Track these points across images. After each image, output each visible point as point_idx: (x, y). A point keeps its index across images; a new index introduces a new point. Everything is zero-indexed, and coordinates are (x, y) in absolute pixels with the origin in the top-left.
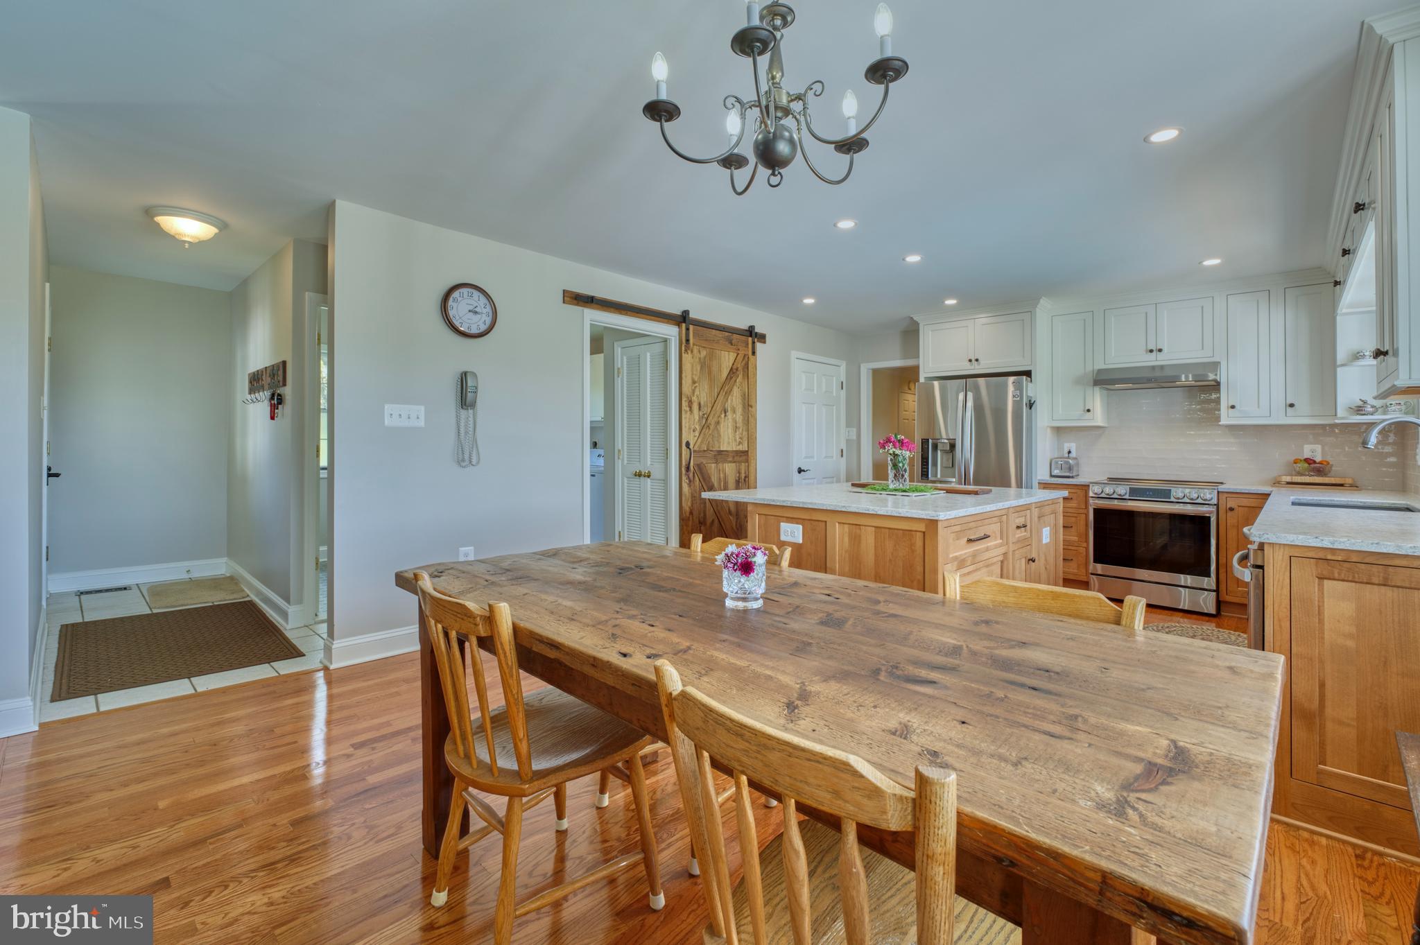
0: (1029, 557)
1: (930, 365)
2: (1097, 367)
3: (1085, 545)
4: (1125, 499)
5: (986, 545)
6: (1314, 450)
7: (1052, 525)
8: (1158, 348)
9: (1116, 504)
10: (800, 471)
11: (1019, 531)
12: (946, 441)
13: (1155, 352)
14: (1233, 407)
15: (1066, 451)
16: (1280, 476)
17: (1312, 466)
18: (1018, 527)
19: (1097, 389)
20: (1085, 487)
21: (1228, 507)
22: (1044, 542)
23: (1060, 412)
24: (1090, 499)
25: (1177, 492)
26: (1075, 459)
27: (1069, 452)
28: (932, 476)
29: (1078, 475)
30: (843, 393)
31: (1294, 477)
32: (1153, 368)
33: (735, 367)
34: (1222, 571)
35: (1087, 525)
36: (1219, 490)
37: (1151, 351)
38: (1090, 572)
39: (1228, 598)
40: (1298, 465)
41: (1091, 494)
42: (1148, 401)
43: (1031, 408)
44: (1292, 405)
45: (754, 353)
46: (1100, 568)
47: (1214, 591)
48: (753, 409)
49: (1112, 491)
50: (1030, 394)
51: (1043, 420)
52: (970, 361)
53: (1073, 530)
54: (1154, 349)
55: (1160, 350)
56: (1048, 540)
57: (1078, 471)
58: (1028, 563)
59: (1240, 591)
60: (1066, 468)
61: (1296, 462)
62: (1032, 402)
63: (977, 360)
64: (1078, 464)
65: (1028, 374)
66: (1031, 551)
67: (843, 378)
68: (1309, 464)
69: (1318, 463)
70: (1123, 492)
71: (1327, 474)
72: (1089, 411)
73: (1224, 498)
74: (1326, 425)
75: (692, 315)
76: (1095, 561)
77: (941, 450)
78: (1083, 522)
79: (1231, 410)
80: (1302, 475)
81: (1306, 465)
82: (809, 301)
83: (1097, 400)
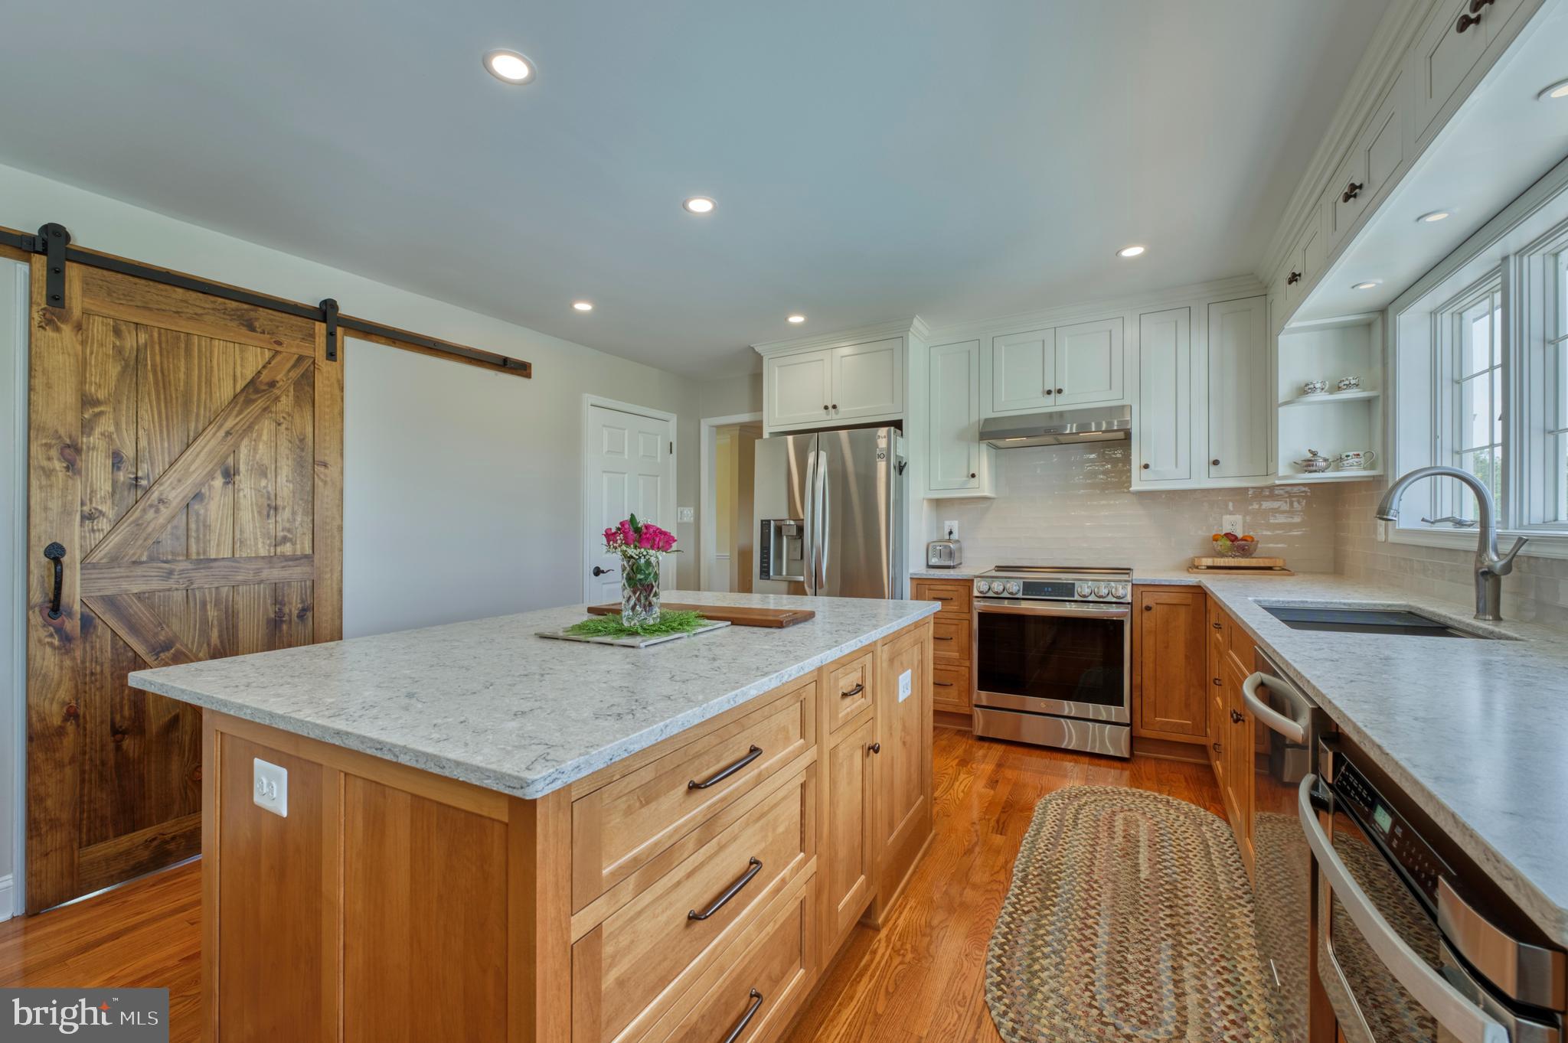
0: (869, 743)
1: (777, 416)
2: (983, 416)
3: (967, 664)
4: (1017, 599)
5: (756, 771)
6: (1234, 523)
7: (916, 664)
8: (1058, 388)
9: (1007, 606)
10: (598, 572)
11: (848, 700)
12: (792, 523)
13: (1053, 393)
14: (1146, 466)
15: (947, 531)
16: (1199, 557)
17: (1236, 543)
18: (845, 695)
19: (984, 446)
20: (968, 583)
21: (1144, 606)
22: (902, 697)
23: (939, 479)
24: (975, 599)
25: (1084, 588)
26: (957, 541)
27: (951, 533)
28: (774, 574)
29: (961, 564)
30: (673, 458)
31: (1216, 559)
32: (1051, 415)
33: (265, 377)
34: (1136, 694)
35: (970, 635)
36: (1134, 582)
37: (1049, 392)
38: (974, 703)
39: (1145, 733)
40: (1219, 543)
41: (976, 593)
42: (1043, 463)
43: (901, 474)
44: (1216, 463)
45: (331, 355)
46: (984, 697)
47: (1127, 725)
48: (332, 472)
49: (1001, 588)
50: (900, 453)
51: (918, 489)
52: (826, 408)
53: (953, 643)
54: (1053, 390)
55: (1060, 391)
56: (908, 692)
57: (961, 557)
58: (868, 755)
59: (1158, 722)
60: (947, 551)
61: (1216, 538)
62: (903, 464)
63: (834, 407)
64: (960, 549)
65: (898, 425)
66: (873, 731)
67: (674, 440)
68: (1233, 541)
69: (1242, 540)
70: (1015, 589)
71: (1251, 554)
72: (973, 476)
73: (1139, 592)
74: (1247, 489)
75: (345, 309)
76: (980, 688)
77: (787, 536)
78: (965, 633)
79: (1144, 471)
80: (1222, 555)
81: (1229, 543)
82: (583, 307)
83: (983, 461)
